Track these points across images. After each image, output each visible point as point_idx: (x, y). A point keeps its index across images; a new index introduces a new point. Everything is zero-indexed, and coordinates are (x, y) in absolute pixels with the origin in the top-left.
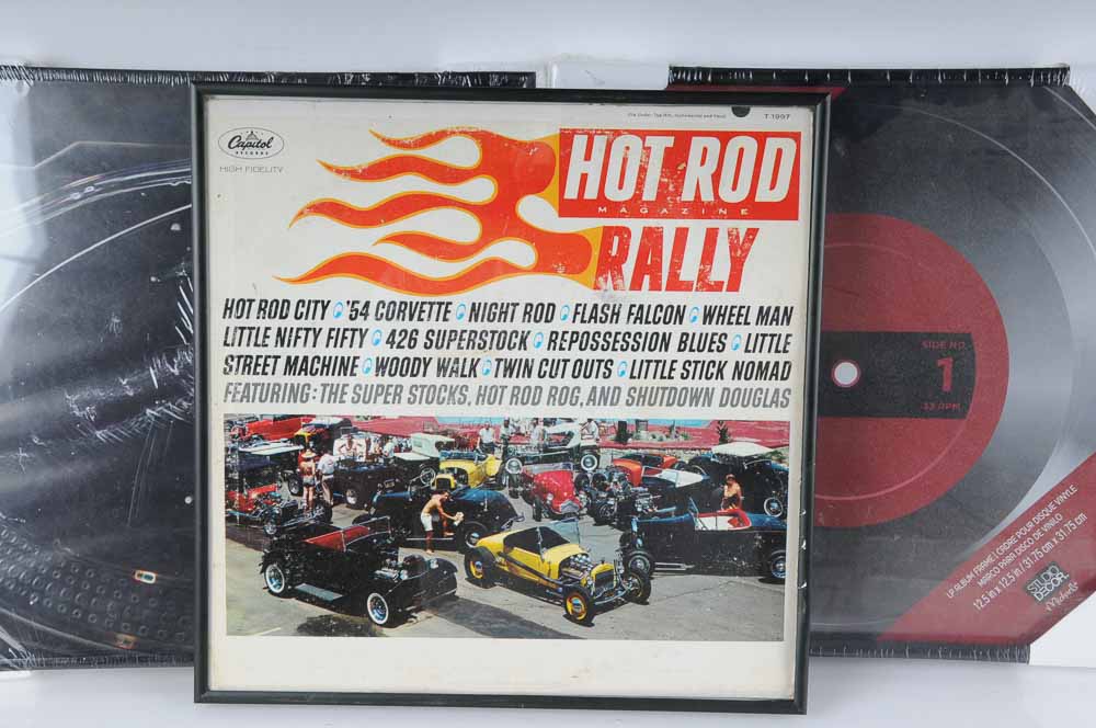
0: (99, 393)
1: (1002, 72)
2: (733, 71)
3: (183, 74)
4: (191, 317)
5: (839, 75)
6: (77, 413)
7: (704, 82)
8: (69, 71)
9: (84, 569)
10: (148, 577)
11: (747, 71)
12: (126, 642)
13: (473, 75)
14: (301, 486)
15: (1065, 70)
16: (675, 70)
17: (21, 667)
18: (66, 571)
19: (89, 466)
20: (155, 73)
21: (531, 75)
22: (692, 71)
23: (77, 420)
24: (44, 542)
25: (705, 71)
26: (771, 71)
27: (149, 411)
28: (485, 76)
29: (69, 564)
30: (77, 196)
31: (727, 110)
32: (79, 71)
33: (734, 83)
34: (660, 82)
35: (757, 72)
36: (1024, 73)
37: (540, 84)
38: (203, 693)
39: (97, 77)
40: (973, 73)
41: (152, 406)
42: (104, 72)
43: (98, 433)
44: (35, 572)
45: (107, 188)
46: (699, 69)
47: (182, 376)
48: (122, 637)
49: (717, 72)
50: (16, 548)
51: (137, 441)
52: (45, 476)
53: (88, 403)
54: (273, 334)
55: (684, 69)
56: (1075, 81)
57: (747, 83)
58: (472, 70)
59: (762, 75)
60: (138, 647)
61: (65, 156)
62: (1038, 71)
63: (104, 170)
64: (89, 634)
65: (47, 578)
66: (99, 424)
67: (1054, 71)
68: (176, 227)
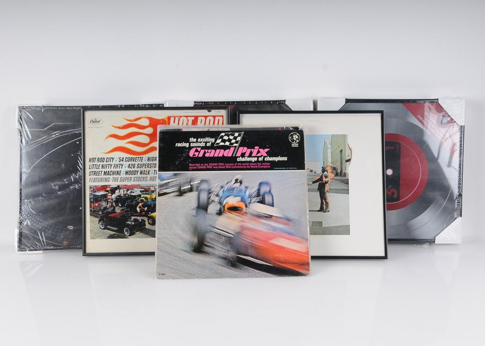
0: (59, 183)
1: (271, 101)
2: (209, 102)
3: (80, 107)
4: (81, 164)
5: (233, 102)
6: (54, 188)
7: (202, 105)
8: (53, 107)
9: (55, 226)
10: (71, 228)
11: (212, 102)
12: (66, 244)
13: (149, 105)
14: (108, 202)
15: (285, 101)
16: (195, 102)
17: (40, 250)
18: (51, 226)
19: (57, 200)
20: (73, 107)
21: (163, 105)
22: (199, 102)
23: (54, 189)
24: (45, 219)
25: (202, 102)
26: (217, 102)
27: (71, 187)
28: (152, 105)
29: (52, 224)
30: (54, 136)
31: (206, 111)
32: (55, 107)
33: (209, 105)
34: (192, 105)
35: (214, 102)
36: (276, 101)
37: (165, 106)
38: (85, 254)
39: (59, 108)
40: (264, 102)
41: (72, 186)
42: (61, 107)
43: (59, 193)
44: (44, 227)
45: (61, 134)
46: (201, 102)
47: (79, 178)
48: (64, 242)
49: (205, 102)
50: (39, 221)
51: (68, 194)
52: (46, 203)
53: (56, 185)
54: (101, 166)
55: (197, 102)
56: (287, 103)
57: (212, 105)
58: (149, 103)
59: (215, 103)
60: (68, 245)
61: (51, 127)
62: (279, 101)
63: (60, 130)
64: (56, 242)
65: (46, 228)
66: (59, 190)
67: (283, 101)
68: (78, 143)
